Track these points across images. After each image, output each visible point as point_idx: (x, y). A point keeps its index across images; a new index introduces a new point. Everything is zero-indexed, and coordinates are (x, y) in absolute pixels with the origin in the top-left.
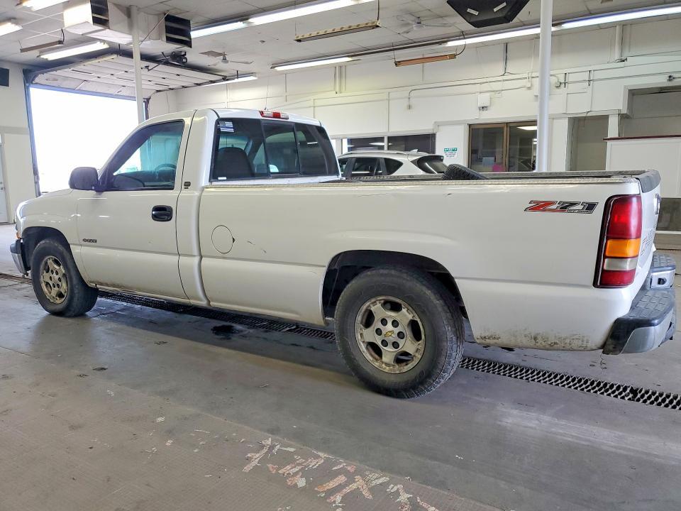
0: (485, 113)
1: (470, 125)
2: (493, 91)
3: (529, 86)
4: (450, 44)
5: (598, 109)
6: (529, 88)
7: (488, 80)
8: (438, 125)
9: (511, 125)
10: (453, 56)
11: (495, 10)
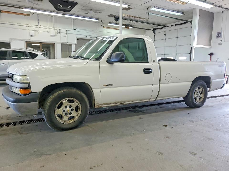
0: (32, 38)
1: (26, 42)
2: (35, 31)
3: (48, 31)
4: (24, 10)
5: (69, 42)
6: (48, 32)
7: (33, 26)
8: (12, 39)
9: (42, 43)
10: (29, 15)
11: (68, 7)
